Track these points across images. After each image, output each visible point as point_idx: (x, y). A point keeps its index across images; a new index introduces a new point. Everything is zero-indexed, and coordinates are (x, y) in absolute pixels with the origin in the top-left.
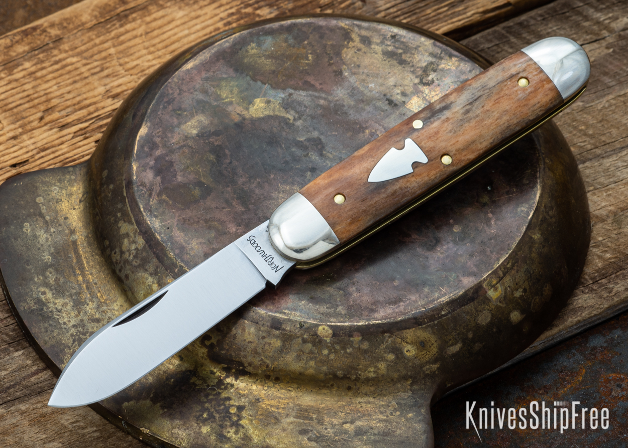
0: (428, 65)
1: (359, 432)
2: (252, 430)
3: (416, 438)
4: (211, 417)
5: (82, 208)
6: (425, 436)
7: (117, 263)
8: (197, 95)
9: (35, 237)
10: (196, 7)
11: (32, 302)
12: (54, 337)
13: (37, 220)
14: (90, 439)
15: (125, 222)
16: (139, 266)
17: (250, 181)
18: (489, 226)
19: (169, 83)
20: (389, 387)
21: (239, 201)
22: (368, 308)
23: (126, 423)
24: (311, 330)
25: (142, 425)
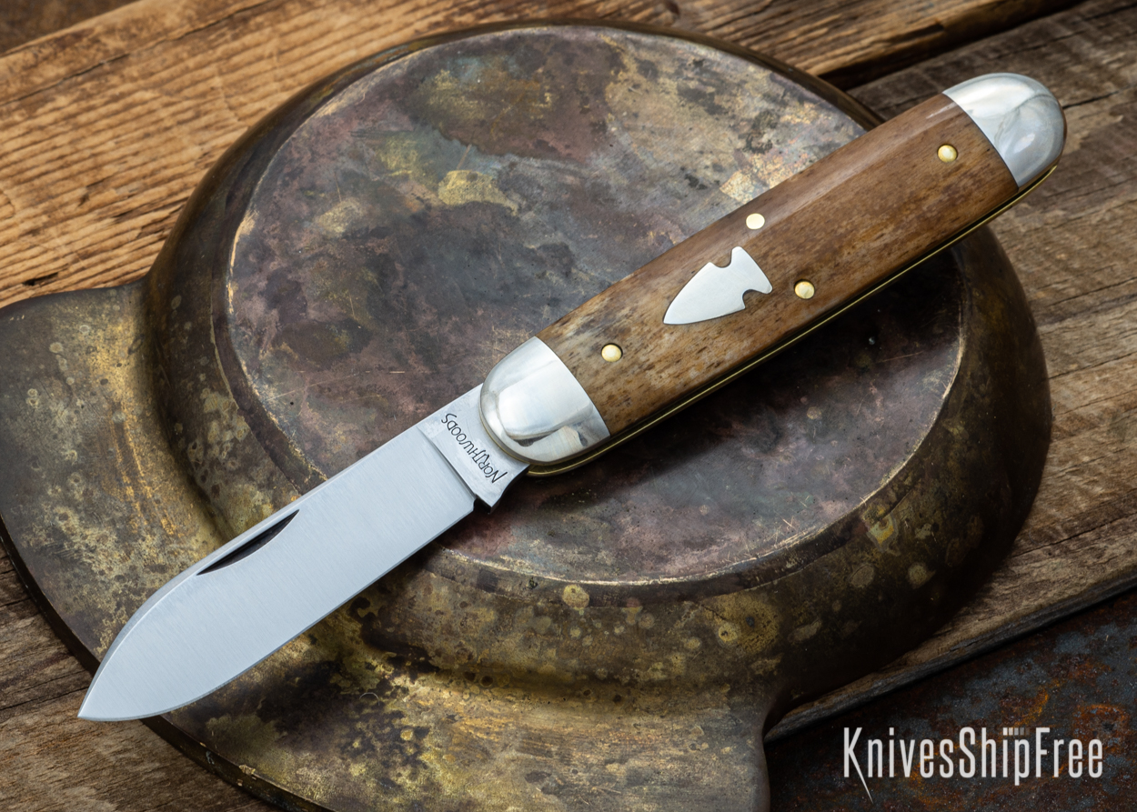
0: (760, 115)
1: (635, 779)
2: (441, 772)
3: (738, 791)
4: (368, 747)
5: (133, 364)
6: (755, 787)
7: (197, 465)
8: (344, 163)
9: (49, 414)
10: (372, 8)
11: (43, 534)
12: (82, 597)
13: (51, 385)
14: (147, 783)
15: (213, 390)
16: (238, 472)
17: (440, 320)
18: (874, 409)
19: (294, 139)
20: (689, 698)
21: (420, 356)
22: (653, 554)
23: (214, 755)
24: (551, 593)
25: (242, 760)
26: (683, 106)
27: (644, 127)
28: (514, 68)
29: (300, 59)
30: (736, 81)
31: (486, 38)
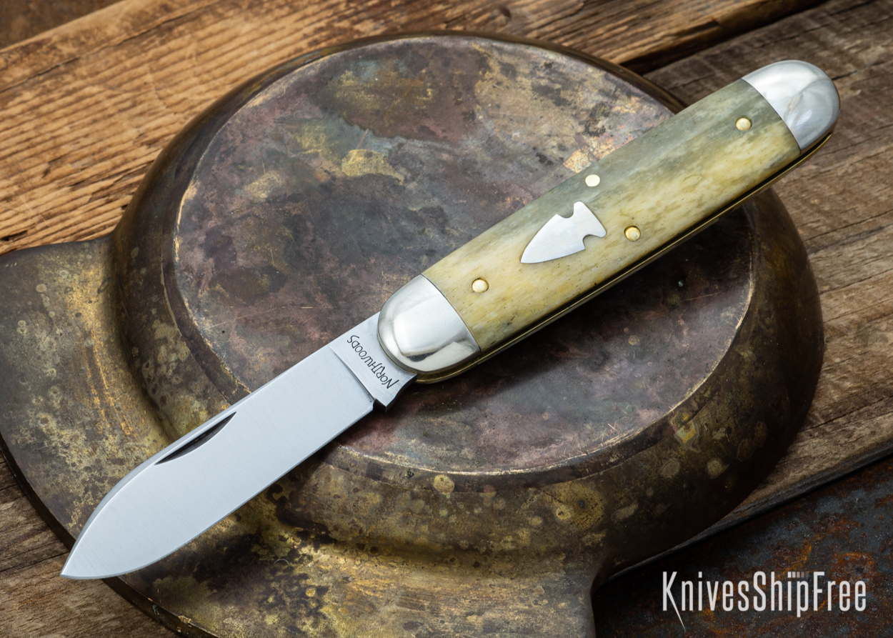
0: (596, 106)
1: (490, 627)
2: (337, 622)
3: (571, 637)
4: (280, 601)
5: (101, 301)
6: (584, 634)
7: (149, 380)
8: (268, 143)
9: (34, 341)
10: (269, 18)
11: (28, 434)
12: (57, 484)
13: (36, 317)
14: (105, 630)
15: (162, 321)
16: (181, 385)
17: (340, 266)
18: (680, 338)
19: (229, 125)
20: (533, 564)
21: (325, 295)
22: (505, 451)
23: (159, 608)
24: (425, 481)
25: (181, 612)
26: (536, 99)
27: (504, 116)
28: (403, 69)
29: (214, 58)
30: (578, 80)
31: (381, 46)
